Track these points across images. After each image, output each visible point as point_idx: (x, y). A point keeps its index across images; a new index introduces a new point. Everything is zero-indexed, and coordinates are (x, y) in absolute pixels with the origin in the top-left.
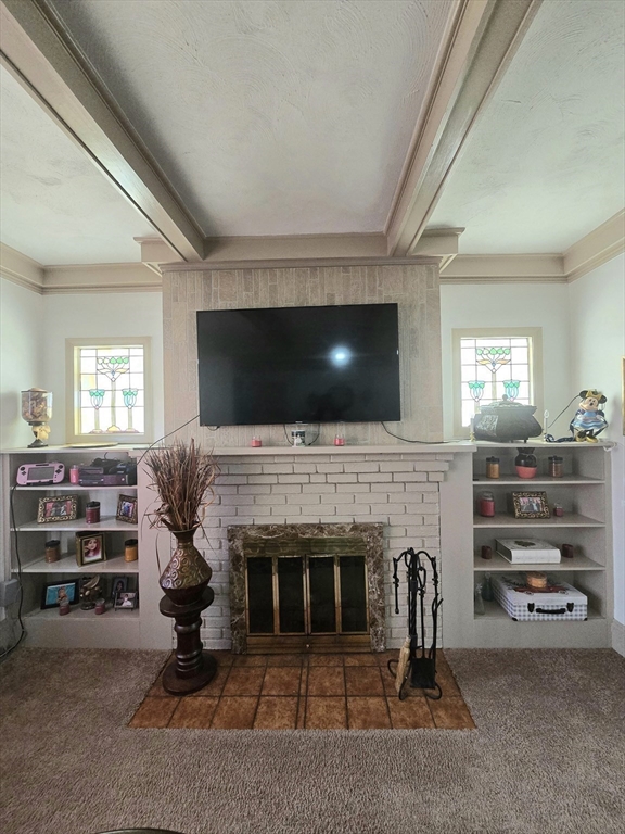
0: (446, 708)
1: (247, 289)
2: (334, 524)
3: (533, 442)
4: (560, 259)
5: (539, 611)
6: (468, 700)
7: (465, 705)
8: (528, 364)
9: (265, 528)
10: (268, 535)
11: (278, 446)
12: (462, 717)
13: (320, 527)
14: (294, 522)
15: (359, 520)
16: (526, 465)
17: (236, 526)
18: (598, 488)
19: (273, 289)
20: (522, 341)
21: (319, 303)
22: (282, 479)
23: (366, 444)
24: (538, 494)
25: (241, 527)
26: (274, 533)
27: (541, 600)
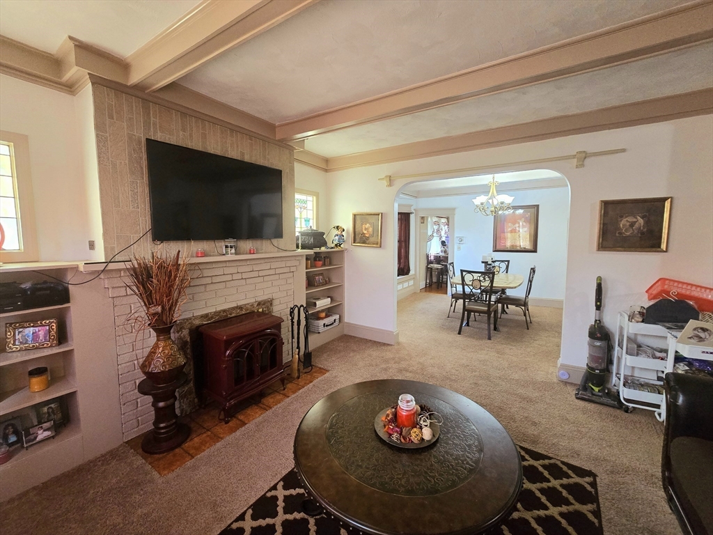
0: (316, 372)
1: (184, 130)
2: (248, 304)
3: (323, 249)
4: (327, 161)
5: (327, 326)
6: (320, 366)
7: (320, 368)
8: (313, 210)
9: (206, 316)
10: (208, 320)
11: (210, 256)
12: (323, 371)
13: (240, 308)
14: (225, 308)
15: (259, 299)
16: (319, 260)
17: (184, 320)
18: (340, 269)
19: (204, 136)
20: (310, 198)
21: (235, 157)
22: (216, 280)
23: (262, 253)
24: (322, 274)
25: (187, 319)
26: (212, 318)
27: (327, 321)
